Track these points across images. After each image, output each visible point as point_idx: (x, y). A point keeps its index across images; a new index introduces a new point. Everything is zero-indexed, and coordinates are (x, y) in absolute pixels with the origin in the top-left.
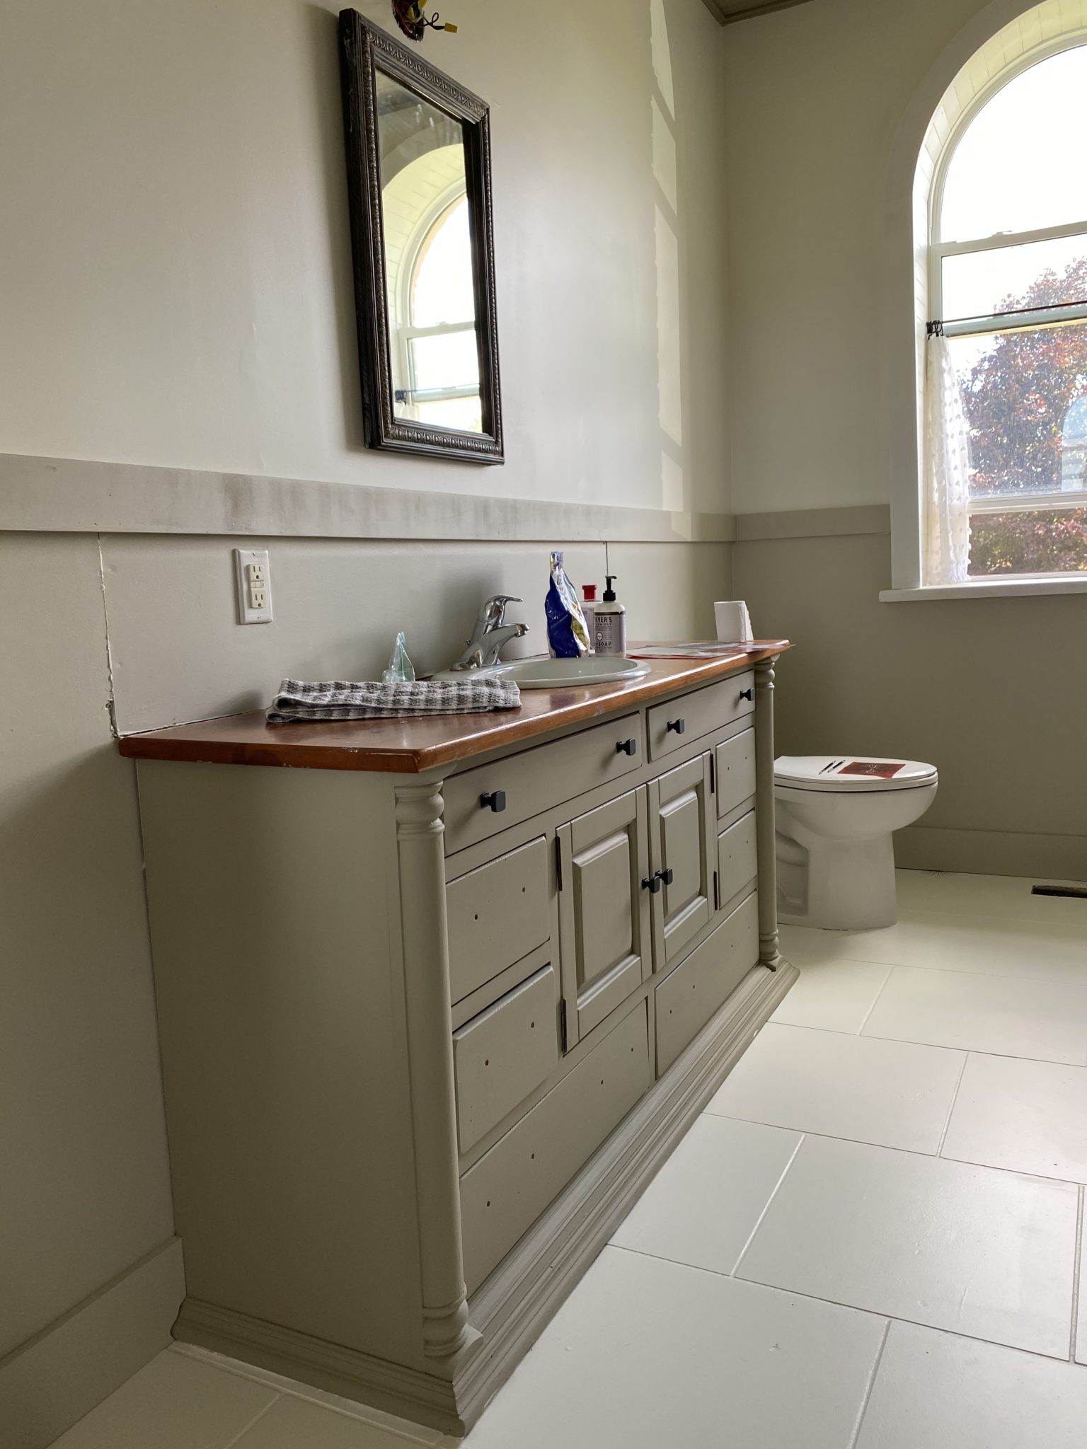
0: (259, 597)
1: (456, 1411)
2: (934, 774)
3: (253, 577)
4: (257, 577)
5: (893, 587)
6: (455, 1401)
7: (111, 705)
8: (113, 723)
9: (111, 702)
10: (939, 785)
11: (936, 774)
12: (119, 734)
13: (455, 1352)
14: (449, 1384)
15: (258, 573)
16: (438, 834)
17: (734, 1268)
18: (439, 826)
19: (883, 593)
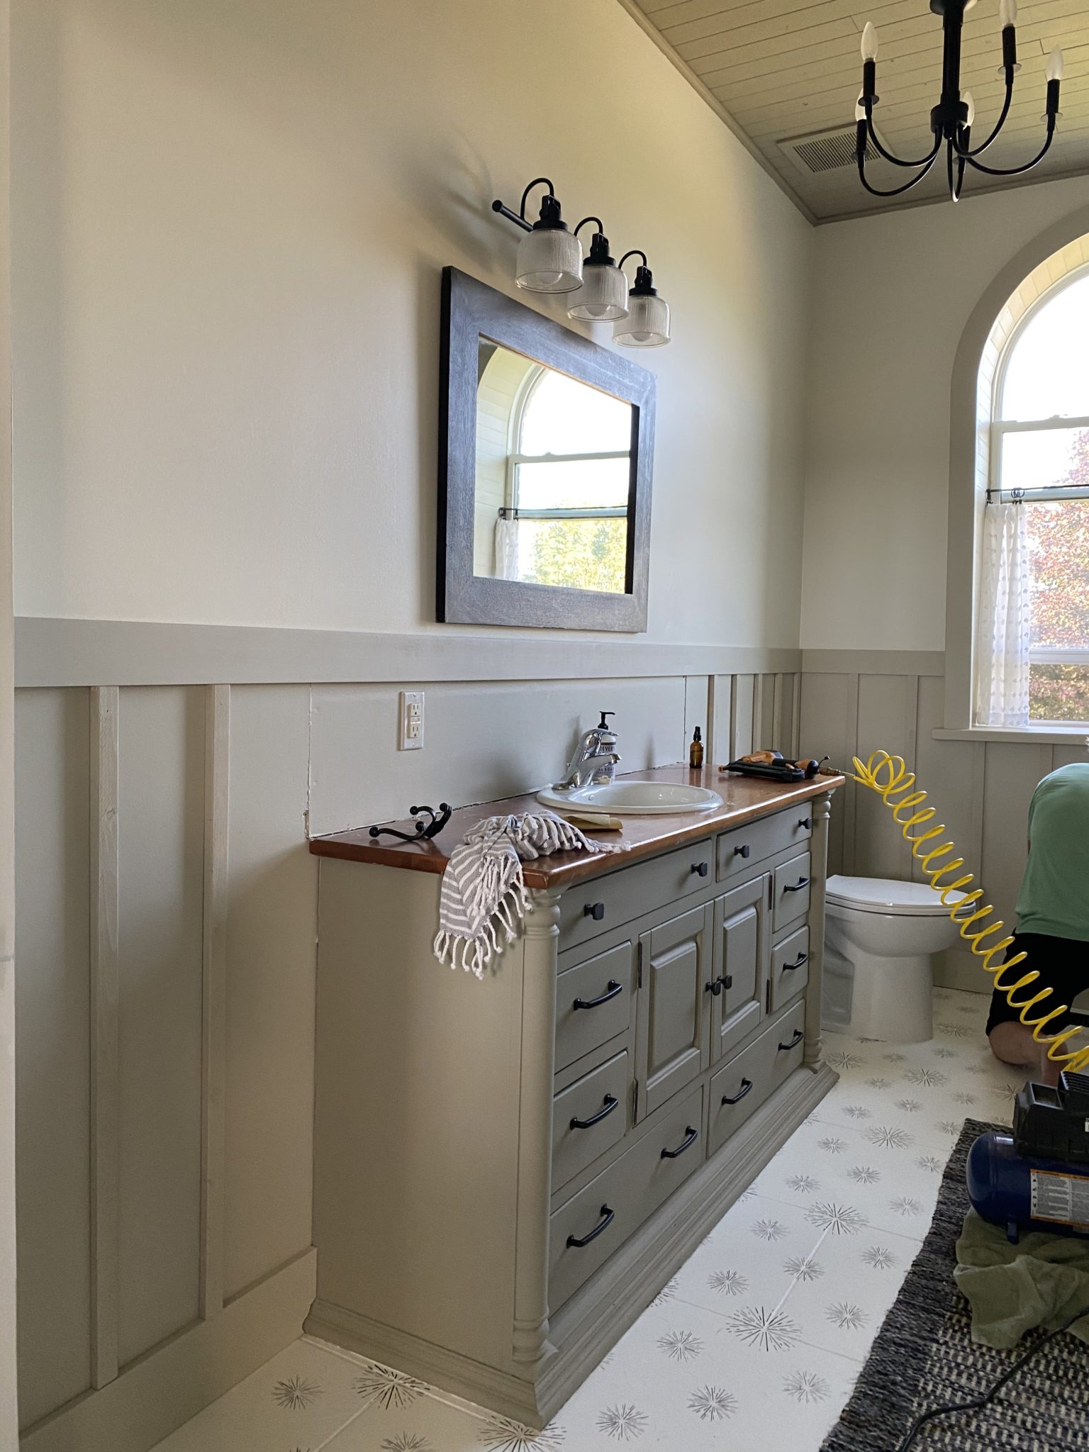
0: (415, 729)
1: (536, 1407)
3: (413, 714)
4: (416, 713)
5: (946, 728)
6: (536, 1399)
7: (306, 814)
8: (307, 827)
9: (308, 811)
11: (974, 904)
12: (310, 836)
13: (537, 1360)
14: (531, 1386)
15: (416, 710)
16: (555, 937)
17: (767, 1324)
18: (556, 930)
19: (935, 731)
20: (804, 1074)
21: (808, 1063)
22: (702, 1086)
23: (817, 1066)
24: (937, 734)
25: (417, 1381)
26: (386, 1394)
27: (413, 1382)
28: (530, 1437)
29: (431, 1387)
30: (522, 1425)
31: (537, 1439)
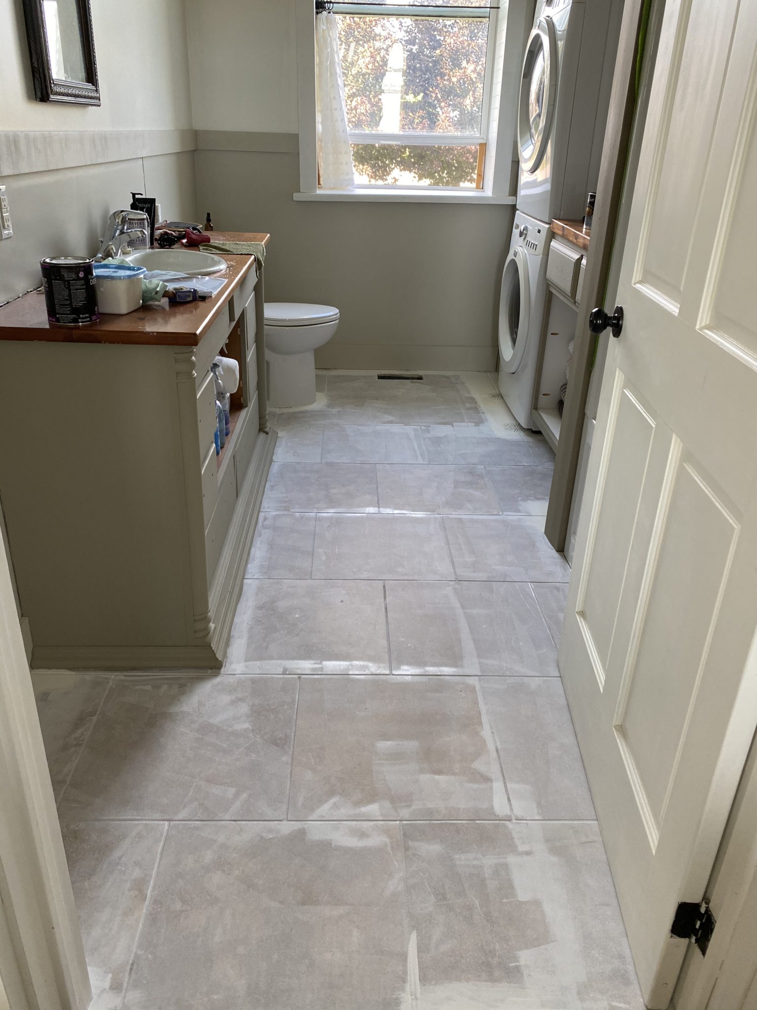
0: (7, 220)
1: (216, 657)
2: (337, 313)
4: (5, 206)
6: (214, 653)
10: (340, 320)
11: (339, 313)
13: (209, 633)
14: (209, 647)
15: (4, 203)
16: (195, 378)
18: (194, 374)
19: (295, 195)
20: (262, 435)
21: (262, 429)
23: (267, 430)
24: (297, 197)
28: (216, 674)
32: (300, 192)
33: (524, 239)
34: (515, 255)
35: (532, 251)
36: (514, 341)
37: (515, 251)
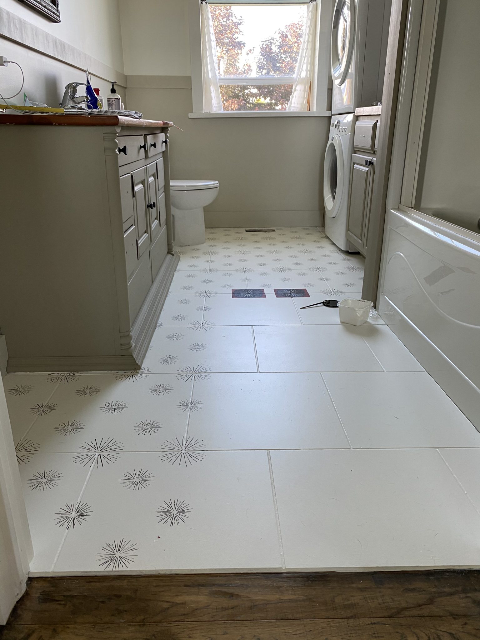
1: (136, 363)
2: (217, 184)
5: (194, 112)
6: (135, 360)
10: (220, 188)
11: (218, 184)
13: (131, 347)
14: (131, 356)
17: (202, 325)
18: (117, 152)
19: (189, 114)
20: (170, 256)
21: (170, 252)
22: (149, 251)
23: (173, 253)
24: (191, 115)
25: (75, 372)
26: (64, 379)
27: (73, 373)
28: (137, 374)
29: (83, 372)
30: (131, 371)
31: (140, 373)
32: (192, 112)
33: (338, 129)
34: (332, 140)
35: (344, 133)
36: (334, 197)
37: (332, 137)
